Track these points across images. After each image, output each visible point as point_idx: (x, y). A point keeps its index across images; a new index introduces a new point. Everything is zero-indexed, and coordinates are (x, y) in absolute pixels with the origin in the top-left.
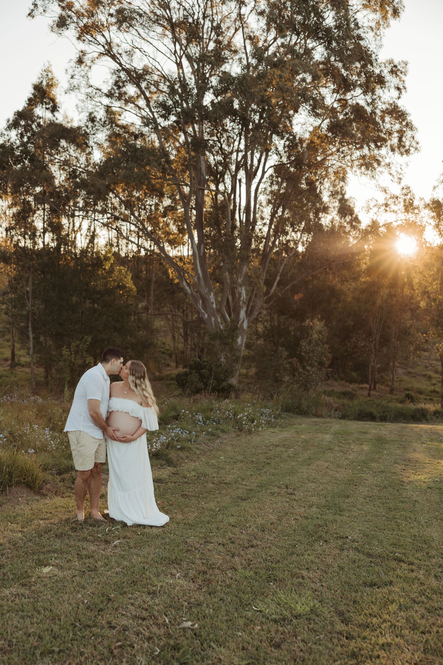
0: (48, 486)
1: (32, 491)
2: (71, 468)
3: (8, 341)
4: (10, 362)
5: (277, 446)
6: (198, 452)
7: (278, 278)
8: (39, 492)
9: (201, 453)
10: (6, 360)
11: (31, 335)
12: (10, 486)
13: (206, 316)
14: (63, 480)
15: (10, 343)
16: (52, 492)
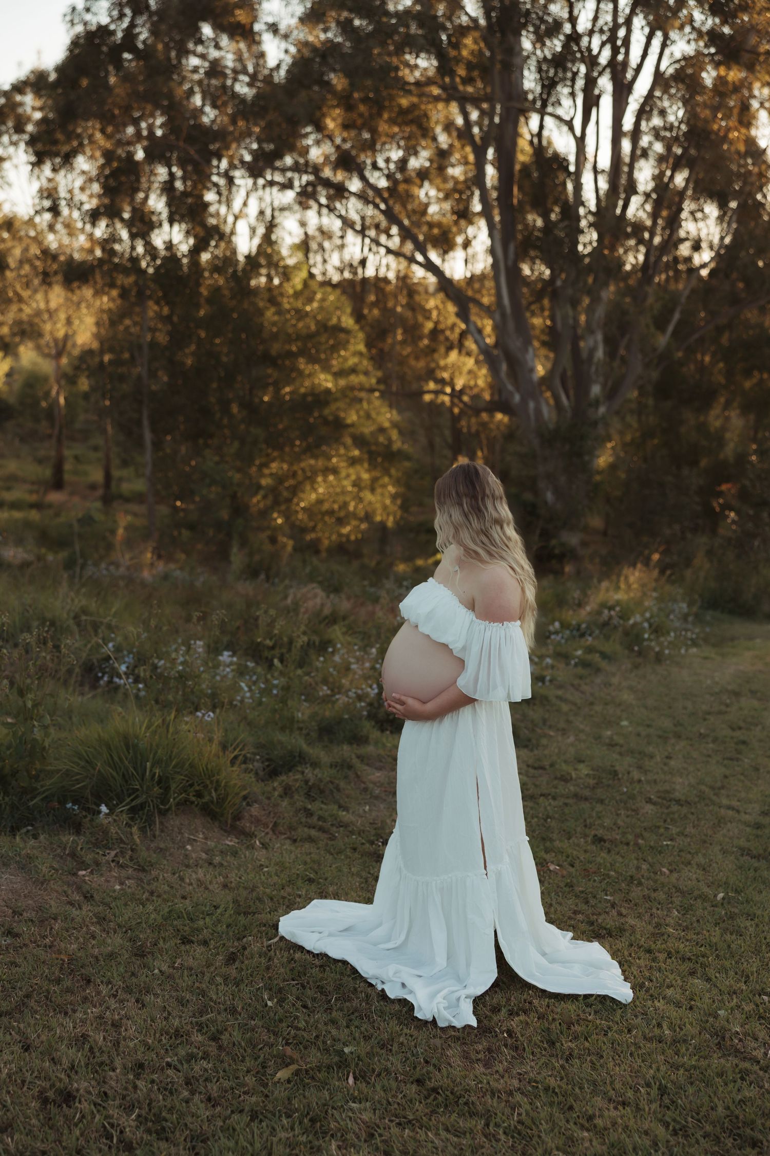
0: (255, 810)
1: (217, 824)
2: (300, 756)
3: (96, 449)
4: (100, 492)
5: (737, 694)
6: (565, 708)
7: (677, 316)
8: (233, 827)
9: (571, 710)
10: (93, 487)
11: (148, 436)
12: (163, 813)
13: (517, 398)
14: (287, 791)
15: (100, 455)
16: (266, 825)
